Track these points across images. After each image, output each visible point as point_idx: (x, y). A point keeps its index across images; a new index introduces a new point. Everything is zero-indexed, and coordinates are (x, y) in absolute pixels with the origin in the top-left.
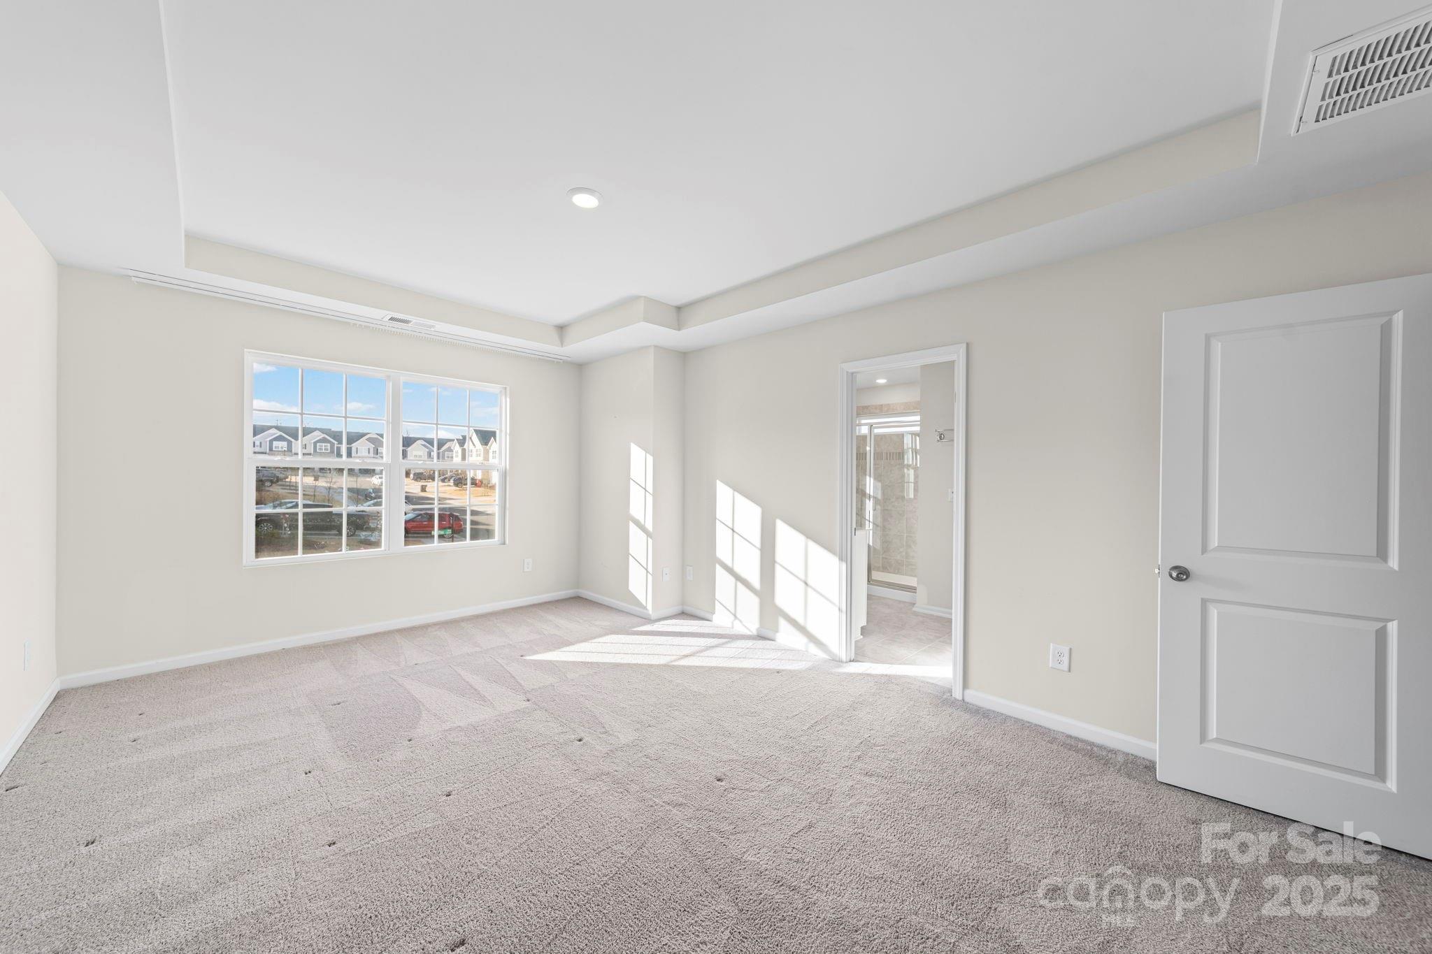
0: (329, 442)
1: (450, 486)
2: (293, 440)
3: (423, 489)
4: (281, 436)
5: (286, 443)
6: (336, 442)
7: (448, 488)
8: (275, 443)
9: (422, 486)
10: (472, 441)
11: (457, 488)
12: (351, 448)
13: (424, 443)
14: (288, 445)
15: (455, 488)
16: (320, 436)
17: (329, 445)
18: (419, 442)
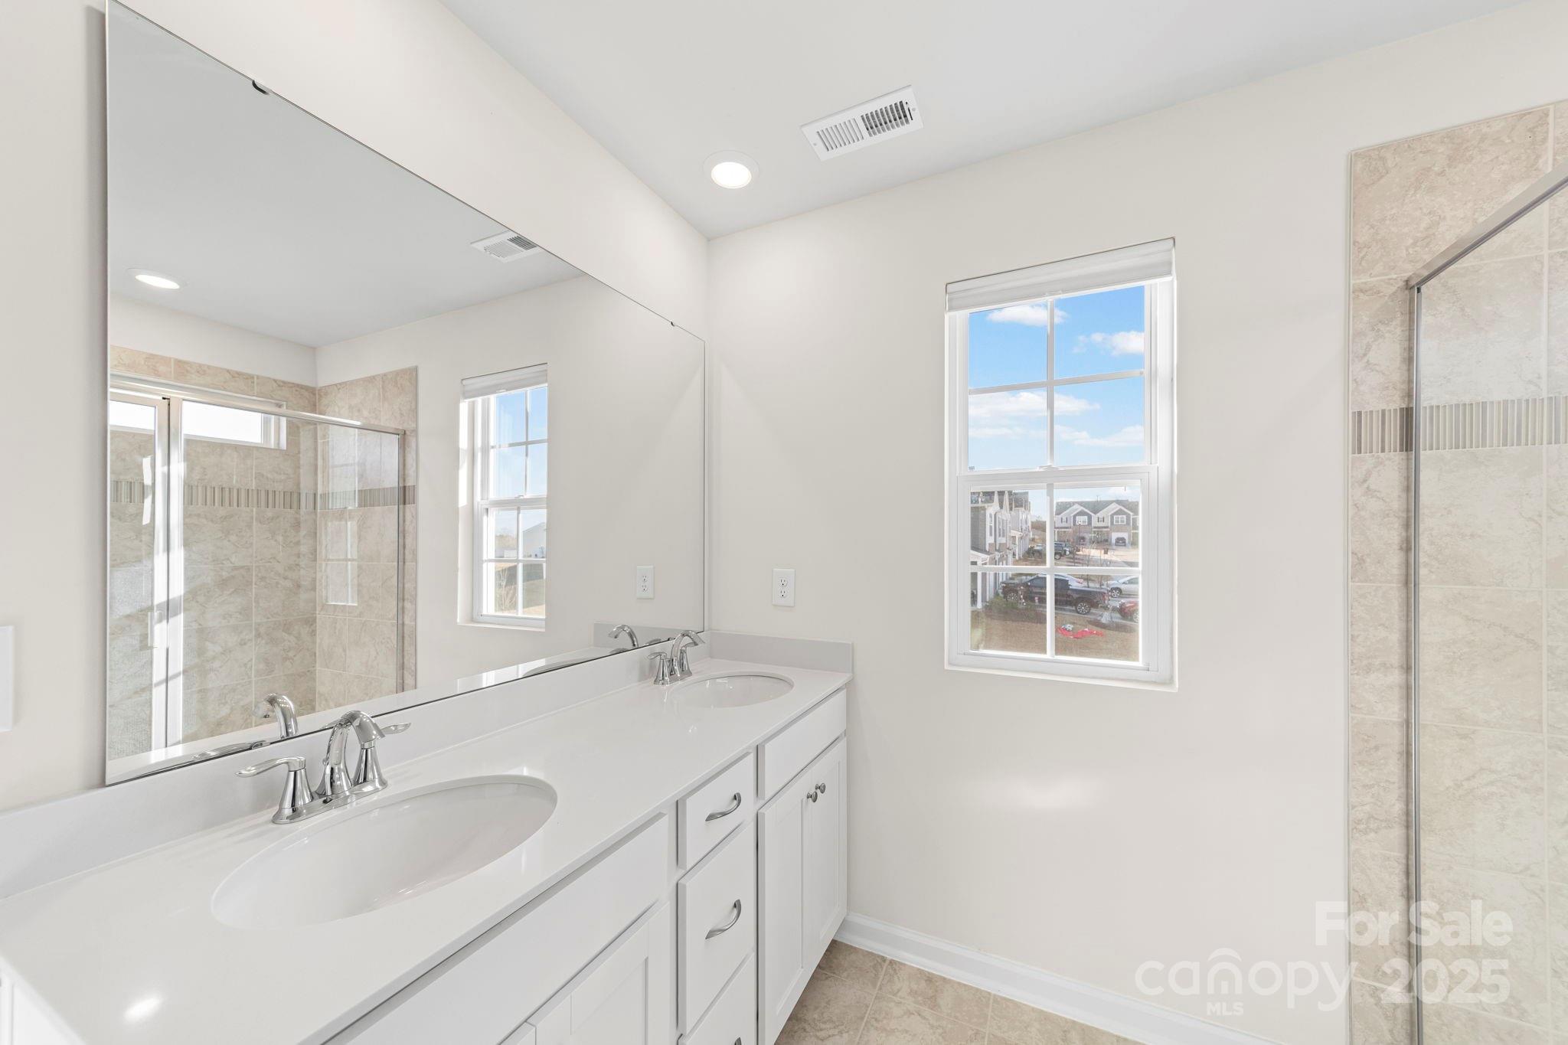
0: (1125, 513)
2: (1092, 514)
4: (1082, 511)
5: (1086, 517)
6: (1131, 514)
14: (1088, 518)
16: (1115, 507)
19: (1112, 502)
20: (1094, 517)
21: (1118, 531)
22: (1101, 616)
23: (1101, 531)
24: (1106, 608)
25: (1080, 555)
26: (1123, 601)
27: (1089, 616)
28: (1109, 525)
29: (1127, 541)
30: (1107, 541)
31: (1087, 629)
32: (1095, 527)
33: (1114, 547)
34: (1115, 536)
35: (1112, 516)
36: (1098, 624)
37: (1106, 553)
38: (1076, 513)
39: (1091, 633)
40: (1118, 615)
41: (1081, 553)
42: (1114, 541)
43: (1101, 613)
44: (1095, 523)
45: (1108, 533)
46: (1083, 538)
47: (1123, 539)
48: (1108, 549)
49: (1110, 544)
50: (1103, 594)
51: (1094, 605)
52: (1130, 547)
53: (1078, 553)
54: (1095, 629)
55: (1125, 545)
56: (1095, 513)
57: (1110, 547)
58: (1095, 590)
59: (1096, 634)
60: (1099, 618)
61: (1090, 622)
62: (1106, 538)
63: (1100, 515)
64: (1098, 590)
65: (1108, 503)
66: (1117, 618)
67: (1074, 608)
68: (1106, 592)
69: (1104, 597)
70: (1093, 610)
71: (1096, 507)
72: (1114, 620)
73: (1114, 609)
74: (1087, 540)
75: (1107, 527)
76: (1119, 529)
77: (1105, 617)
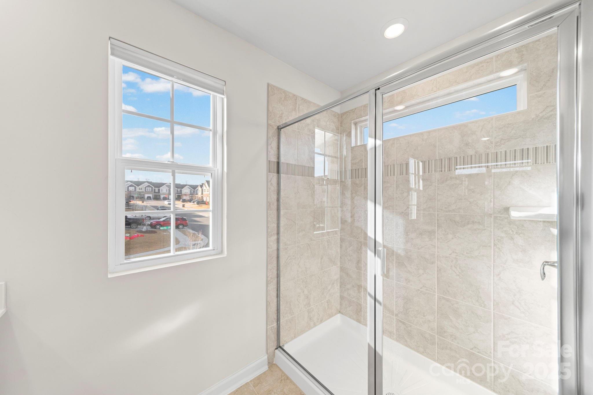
0: (151, 187)
1: (195, 204)
2: (137, 186)
3: (183, 206)
4: (132, 185)
5: (134, 188)
6: (153, 187)
7: (194, 206)
8: (130, 188)
9: (183, 205)
10: (205, 186)
11: (198, 205)
12: (159, 189)
13: (189, 187)
14: (135, 188)
15: (197, 205)
16: (147, 184)
17: (151, 188)
18: (187, 186)
19: (145, 182)
20: (137, 188)
21: (148, 194)
22: (143, 228)
23: (140, 194)
24: (144, 225)
25: (132, 204)
26: (152, 221)
27: (137, 229)
28: (144, 191)
29: (152, 198)
30: (143, 197)
31: (136, 235)
32: (138, 192)
33: (146, 200)
34: (146, 196)
35: (145, 188)
36: (141, 232)
37: (143, 202)
38: (129, 185)
39: (138, 236)
40: (150, 227)
41: (131, 203)
42: (146, 198)
43: (142, 227)
44: (138, 190)
45: (144, 195)
46: (133, 197)
47: (150, 197)
48: (144, 201)
49: (145, 199)
50: (143, 219)
51: (140, 224)
52: (153, 200)
53: (130, 203)
54: (140, 234)
55: (151, 199)
56: (138, 186)
57: (145, 200)
58: (140, 218)
59: (140, 236)
60: (141, 229)
61: (138, 232)
62: (143, 196)
63: (140, 187)
64: (141, 218)
65: (144, 182)
66: (149, 228)
67: (130, 227)
68: (145, 218)
69: (143, 220)
70: (139, 226)
71: (139, 183)
72: (148, 229)
73: (148, 225)
74: (135, 197)
75: (143, 192)
76: (148, 193)
77: (144, 229)
